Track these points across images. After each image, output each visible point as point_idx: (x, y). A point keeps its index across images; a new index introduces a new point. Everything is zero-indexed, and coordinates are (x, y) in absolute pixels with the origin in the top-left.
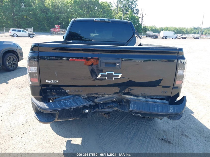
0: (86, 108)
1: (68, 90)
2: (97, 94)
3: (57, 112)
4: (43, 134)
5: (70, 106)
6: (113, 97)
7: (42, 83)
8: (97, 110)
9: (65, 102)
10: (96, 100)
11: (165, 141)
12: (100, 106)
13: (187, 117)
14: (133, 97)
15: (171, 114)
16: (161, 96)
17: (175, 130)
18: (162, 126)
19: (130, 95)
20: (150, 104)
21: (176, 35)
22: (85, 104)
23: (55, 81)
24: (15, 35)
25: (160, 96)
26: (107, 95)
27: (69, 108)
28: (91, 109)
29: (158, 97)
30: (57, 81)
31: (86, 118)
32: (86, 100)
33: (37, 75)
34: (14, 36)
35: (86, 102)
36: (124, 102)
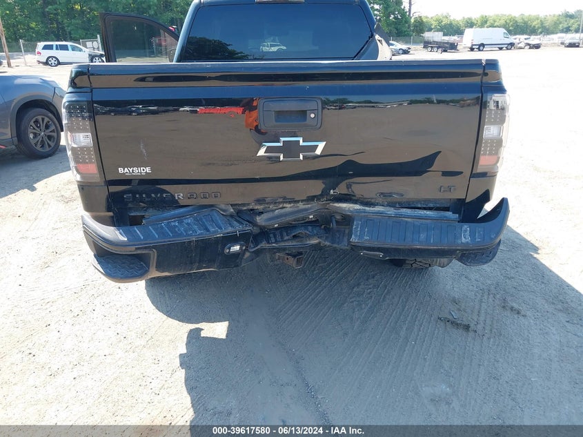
0: (233, 239)
1: (180, 193)
2: (259, 201)
3: (151, 252)
4: (129, 314)
5: (189, 235)
6: (306, 210)
7: (109, 177)
8: (264, 245)
9: (173, 224)
10: (260, 220)
11: (455, 324)
12: (271, 235)
13: (521, 262)
14: (362, 207)
15: (465, 248)
16: (438, 199)
17: (486, 297)
18: (448, 287)
19: (353, 203)
20: (407, 222)
21: (512, 39)
22: (230, 229)
23: (144, 170)
24: (53, 61)
25: (435, 201)
26: (289, 205)
27: (185, 239)
28: (247, 242)
29: (431, 205)
30: (148, 170)
31: (235, 266)
32: (230, 219)
33: (92, 155)
34: (50, 63)
35: (230, 224)
36: (337, 222)
